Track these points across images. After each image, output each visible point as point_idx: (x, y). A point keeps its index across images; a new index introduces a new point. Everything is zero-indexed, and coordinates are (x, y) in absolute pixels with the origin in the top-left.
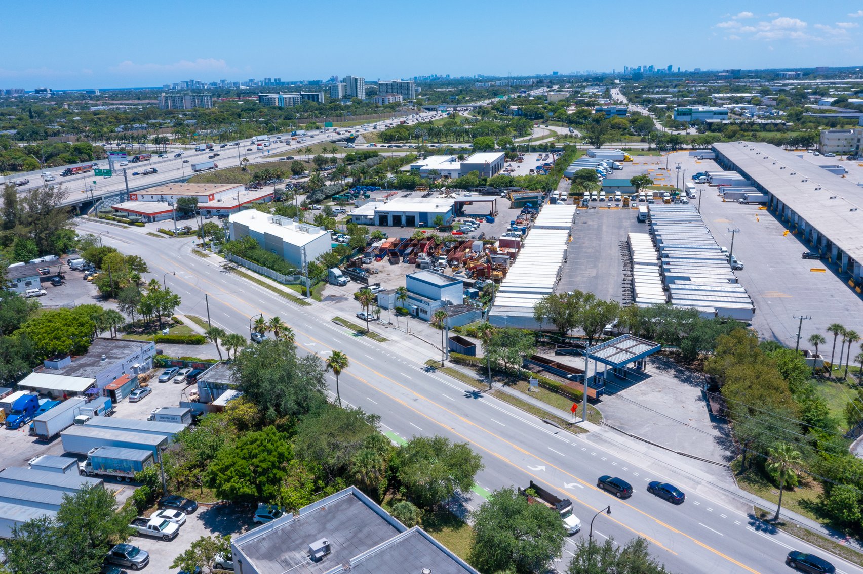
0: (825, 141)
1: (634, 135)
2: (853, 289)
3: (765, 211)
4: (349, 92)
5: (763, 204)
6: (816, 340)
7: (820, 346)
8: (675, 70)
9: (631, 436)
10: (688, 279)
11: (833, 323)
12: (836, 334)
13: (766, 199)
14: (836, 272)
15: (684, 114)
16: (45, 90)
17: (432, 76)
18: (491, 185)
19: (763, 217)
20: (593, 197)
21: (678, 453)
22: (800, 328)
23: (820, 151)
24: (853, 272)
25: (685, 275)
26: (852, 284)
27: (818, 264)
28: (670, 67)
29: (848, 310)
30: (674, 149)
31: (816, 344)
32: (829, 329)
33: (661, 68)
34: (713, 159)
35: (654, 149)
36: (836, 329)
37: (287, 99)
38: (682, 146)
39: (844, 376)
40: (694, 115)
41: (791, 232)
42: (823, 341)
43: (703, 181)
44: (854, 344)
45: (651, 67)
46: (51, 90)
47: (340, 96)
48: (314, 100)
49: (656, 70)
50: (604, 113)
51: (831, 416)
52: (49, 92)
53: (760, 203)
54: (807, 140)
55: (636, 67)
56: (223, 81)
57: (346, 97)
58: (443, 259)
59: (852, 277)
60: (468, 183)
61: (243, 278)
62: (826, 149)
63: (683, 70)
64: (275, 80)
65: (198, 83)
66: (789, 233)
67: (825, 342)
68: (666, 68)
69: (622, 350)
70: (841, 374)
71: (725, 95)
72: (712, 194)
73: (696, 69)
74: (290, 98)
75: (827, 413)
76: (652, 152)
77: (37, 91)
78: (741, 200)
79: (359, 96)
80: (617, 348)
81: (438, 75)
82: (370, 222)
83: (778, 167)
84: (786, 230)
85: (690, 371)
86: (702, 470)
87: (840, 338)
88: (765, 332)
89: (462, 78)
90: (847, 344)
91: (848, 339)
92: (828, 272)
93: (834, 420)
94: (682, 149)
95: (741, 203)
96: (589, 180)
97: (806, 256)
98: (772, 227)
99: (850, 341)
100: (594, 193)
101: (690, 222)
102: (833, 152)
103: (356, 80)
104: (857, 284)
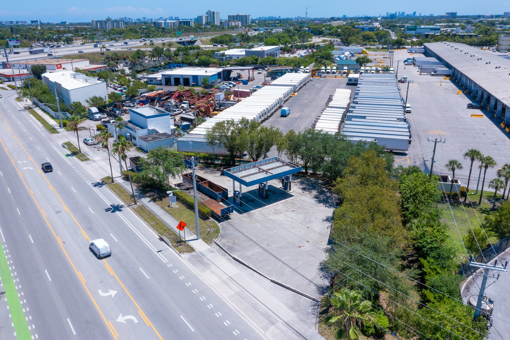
0: (501, 42)
1: (376, 42)
2: (503, 130)
3: (448, 80)
4: (209, 21)
5: (447, 76)
6: (453, 165)
7: (457, 171)
8: (417, 14)
9: (234, 259)
10: (364, 117)
11: (470, 149)
12: (473, 160)
13: (450, 72)
14: (492, 118)
15: (411, 30)
16: (37, 21)
17: (270, 17)
18: (261, 63)
19: (445, 84)
20: (327, 71)
21: (272, 281)
22: (434, 151)
23: (498, 50)
24: (504, 118)
25: (363, 115)
26: (502, 125)
27: (478, 112)
28: (415, 13)
29: (495, 145)
30: (398, 48)
31: (453, 170)
32: (467, 154)
33: (409, 13)
34: (423, 53)
35: (385, 48)
36: (473, 155)
37: (170, 24)
38: (404, 46)
39: (478, 202)
40: (418, 31)
41: (463, 92)
42: (460, 167)
43: (410, 63)
44: (489, 170)
45: (403, 13)
46: (40, 21)
47: (204, 22)
48: (187, 25)
49: (406, 15)
50: (360, 29)
51: (447, 244)
52: (39, 22)
53: (446, 75)
54: (489, 42)
55: (394, 13)
56: (144, 18)
57: (207, 23)
58: (185, 103)
59: (504, 120)
60: (245, 62)
61: (31, 115)
62: (501, 47)
63: (422, 15)
64: (175, 18)
65: (129, 19)
66: (461, 92)
67: (461, 168)
68: (412, 14)
69: (263, 171)
70: (476, 199)
71: (443, 24)
72: (414, 71)
73: (430, 15)
74: (171, 23)
75: (442, 241)
76: (384, 50)
77: (32, 22)
78: (433, 73)
79: (216, 23)
80: (259, 169)
81: (274, 16)
82: (158, 83)
83: (463, 53)
84: (459, 90)
85: (331, 193)
86: (286, 304)
87: (477, 163)
88: (417, 160)
89: (288, 18)
90: (483, 169)
91: (484, 164)
92: (485, 117)
93: (450, 249)
94: (404, 48)
95: (432, 75)
96: (326, 59)
97: (470, 106)
98: (450, 89)
99: (486, 167)
100: (329, 68)
101: (387, 83)
102: (506, 50)
103: (214, 13)
104: (508, 125)
